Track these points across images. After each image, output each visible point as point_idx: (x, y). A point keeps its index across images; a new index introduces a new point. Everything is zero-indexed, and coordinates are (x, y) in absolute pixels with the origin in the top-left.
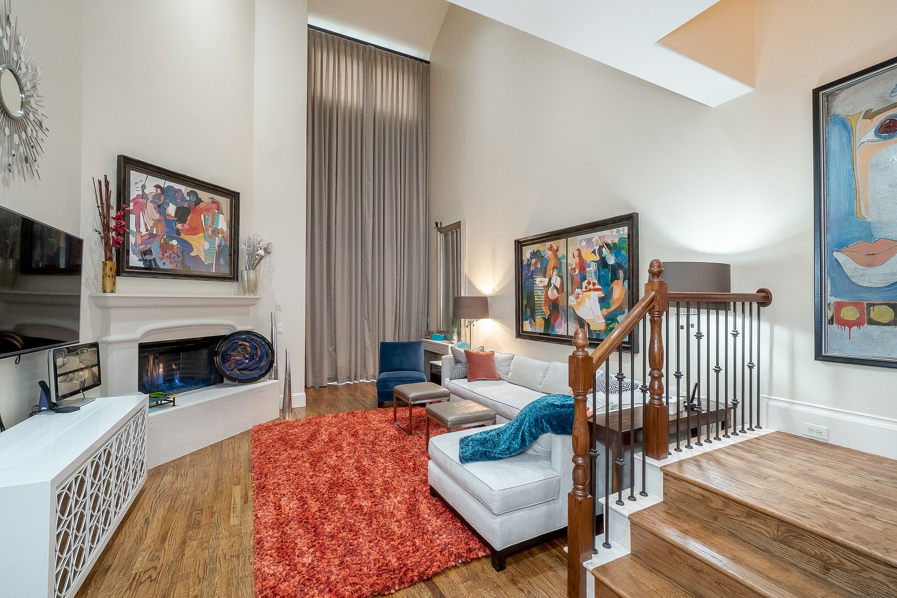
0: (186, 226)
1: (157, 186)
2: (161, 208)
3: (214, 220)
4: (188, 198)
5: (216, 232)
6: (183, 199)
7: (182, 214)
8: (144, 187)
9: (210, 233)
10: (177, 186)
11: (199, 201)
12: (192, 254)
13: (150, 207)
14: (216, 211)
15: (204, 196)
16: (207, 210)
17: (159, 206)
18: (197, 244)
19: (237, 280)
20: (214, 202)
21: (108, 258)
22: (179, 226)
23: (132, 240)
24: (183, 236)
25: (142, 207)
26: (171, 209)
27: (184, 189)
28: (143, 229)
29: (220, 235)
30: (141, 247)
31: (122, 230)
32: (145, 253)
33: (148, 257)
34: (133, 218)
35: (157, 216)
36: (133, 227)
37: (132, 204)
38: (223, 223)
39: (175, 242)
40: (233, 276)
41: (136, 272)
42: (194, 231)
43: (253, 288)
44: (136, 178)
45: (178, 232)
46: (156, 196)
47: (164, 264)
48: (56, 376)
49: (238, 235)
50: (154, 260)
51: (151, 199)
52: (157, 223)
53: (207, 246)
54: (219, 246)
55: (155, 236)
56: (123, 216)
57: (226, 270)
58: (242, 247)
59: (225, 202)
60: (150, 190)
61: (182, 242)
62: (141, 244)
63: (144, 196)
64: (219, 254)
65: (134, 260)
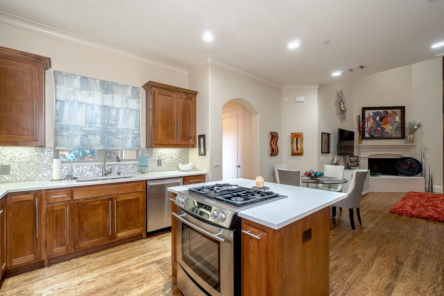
0: (383, 122)
1: (373, 113)
2: (374, 119)
3: (394, 118)
4: (384, 113)
5: (395, 122)
6: (382, 114)
7: (381, 119)
8: (369, 114)
9: (392, 123)
10: (379, 111)
11: (388, 113)
12: (385, 131)
13: (371, 119)
14: (395, 115)
15: (390, 111)
16: (391, 116)
17: (374, 118)
18: (387, 128)
19: (404, 138)
20: (393, 112)
21: (360, 135)
22: (380, 123)
23: (366, 129)
24: (382, 126)
25: (368, 120)
26: (378, 118)
27: (382, 111)
28: (369, 126)
29: (397, 123)
30: (369, 131)
31: (364, 127)
32: (370, 133)
33: (371, 134)
34: (366, 123)
35: (373, 121)
36: (366, 126)
37: (366, 120)
38: (398, 119)
39: (379, 128)
40: (403, 137)
41: (367, 139)
42: (386, 123)
43: (413, 141)
44: (367, 112)
45: (380, 125)
46: (373, 116)
47: (376, 135)
48: (350, 162)
49: (405, 122)
50: (373, 134)
51: (371, 117)
52: (373, 123)
53: (391, 128)
54: (396, 127)
55: (373, 127)
56: (364, 124)
57: (399, 135)
58: (407, 126)
59: (398, 111)
60: (371, 114)
61: (381, 128)
62: (369, 130)
63: (369, 117)
64: (396, 129)
65: (367, 135)
